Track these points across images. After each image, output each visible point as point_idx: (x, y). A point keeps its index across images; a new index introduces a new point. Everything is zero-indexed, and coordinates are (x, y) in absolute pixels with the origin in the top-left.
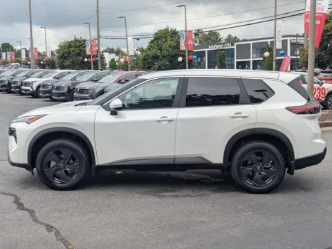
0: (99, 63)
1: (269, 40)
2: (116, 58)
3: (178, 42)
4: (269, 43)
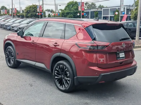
0: (43, 16)
1: (117, 8)
2: (51, 14)
3: (78, 7)
4: (117, 9)
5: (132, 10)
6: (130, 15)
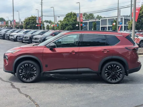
0: (42, 27)
1: (115, 18)
2: (49, 25)
3: (76, 18)
6: (127, 25)
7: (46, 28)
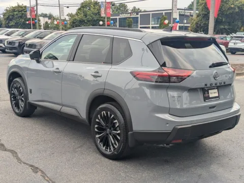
0: (37, 25)
1: (164, 12)
2: (49, 21)
3: (99, 10)
4: (164, 14)
5: (191, 17)
6: (185, 25)
7: (42, 27)
